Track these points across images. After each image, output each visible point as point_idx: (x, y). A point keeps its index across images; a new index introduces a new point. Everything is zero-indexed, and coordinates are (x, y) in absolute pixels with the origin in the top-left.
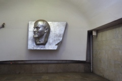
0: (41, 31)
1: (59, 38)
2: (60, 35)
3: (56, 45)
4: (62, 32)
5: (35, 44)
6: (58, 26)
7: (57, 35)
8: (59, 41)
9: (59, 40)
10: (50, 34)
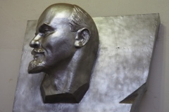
0: (61, 43)
1: (137, 73)
2: (139, 60)
3: (126, 101)
4: (148, 50)
5: (39, 98)
6: (128, 27)
7: (126, 61)
8: (135, 87)
9: (138, 79)
10: (99, 59)
